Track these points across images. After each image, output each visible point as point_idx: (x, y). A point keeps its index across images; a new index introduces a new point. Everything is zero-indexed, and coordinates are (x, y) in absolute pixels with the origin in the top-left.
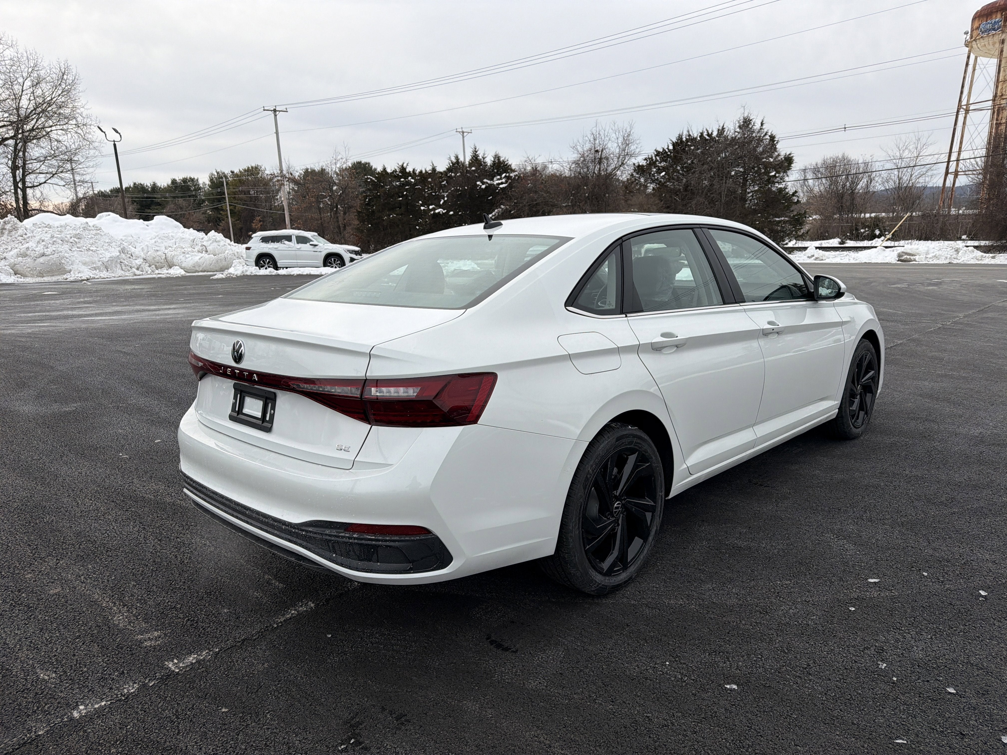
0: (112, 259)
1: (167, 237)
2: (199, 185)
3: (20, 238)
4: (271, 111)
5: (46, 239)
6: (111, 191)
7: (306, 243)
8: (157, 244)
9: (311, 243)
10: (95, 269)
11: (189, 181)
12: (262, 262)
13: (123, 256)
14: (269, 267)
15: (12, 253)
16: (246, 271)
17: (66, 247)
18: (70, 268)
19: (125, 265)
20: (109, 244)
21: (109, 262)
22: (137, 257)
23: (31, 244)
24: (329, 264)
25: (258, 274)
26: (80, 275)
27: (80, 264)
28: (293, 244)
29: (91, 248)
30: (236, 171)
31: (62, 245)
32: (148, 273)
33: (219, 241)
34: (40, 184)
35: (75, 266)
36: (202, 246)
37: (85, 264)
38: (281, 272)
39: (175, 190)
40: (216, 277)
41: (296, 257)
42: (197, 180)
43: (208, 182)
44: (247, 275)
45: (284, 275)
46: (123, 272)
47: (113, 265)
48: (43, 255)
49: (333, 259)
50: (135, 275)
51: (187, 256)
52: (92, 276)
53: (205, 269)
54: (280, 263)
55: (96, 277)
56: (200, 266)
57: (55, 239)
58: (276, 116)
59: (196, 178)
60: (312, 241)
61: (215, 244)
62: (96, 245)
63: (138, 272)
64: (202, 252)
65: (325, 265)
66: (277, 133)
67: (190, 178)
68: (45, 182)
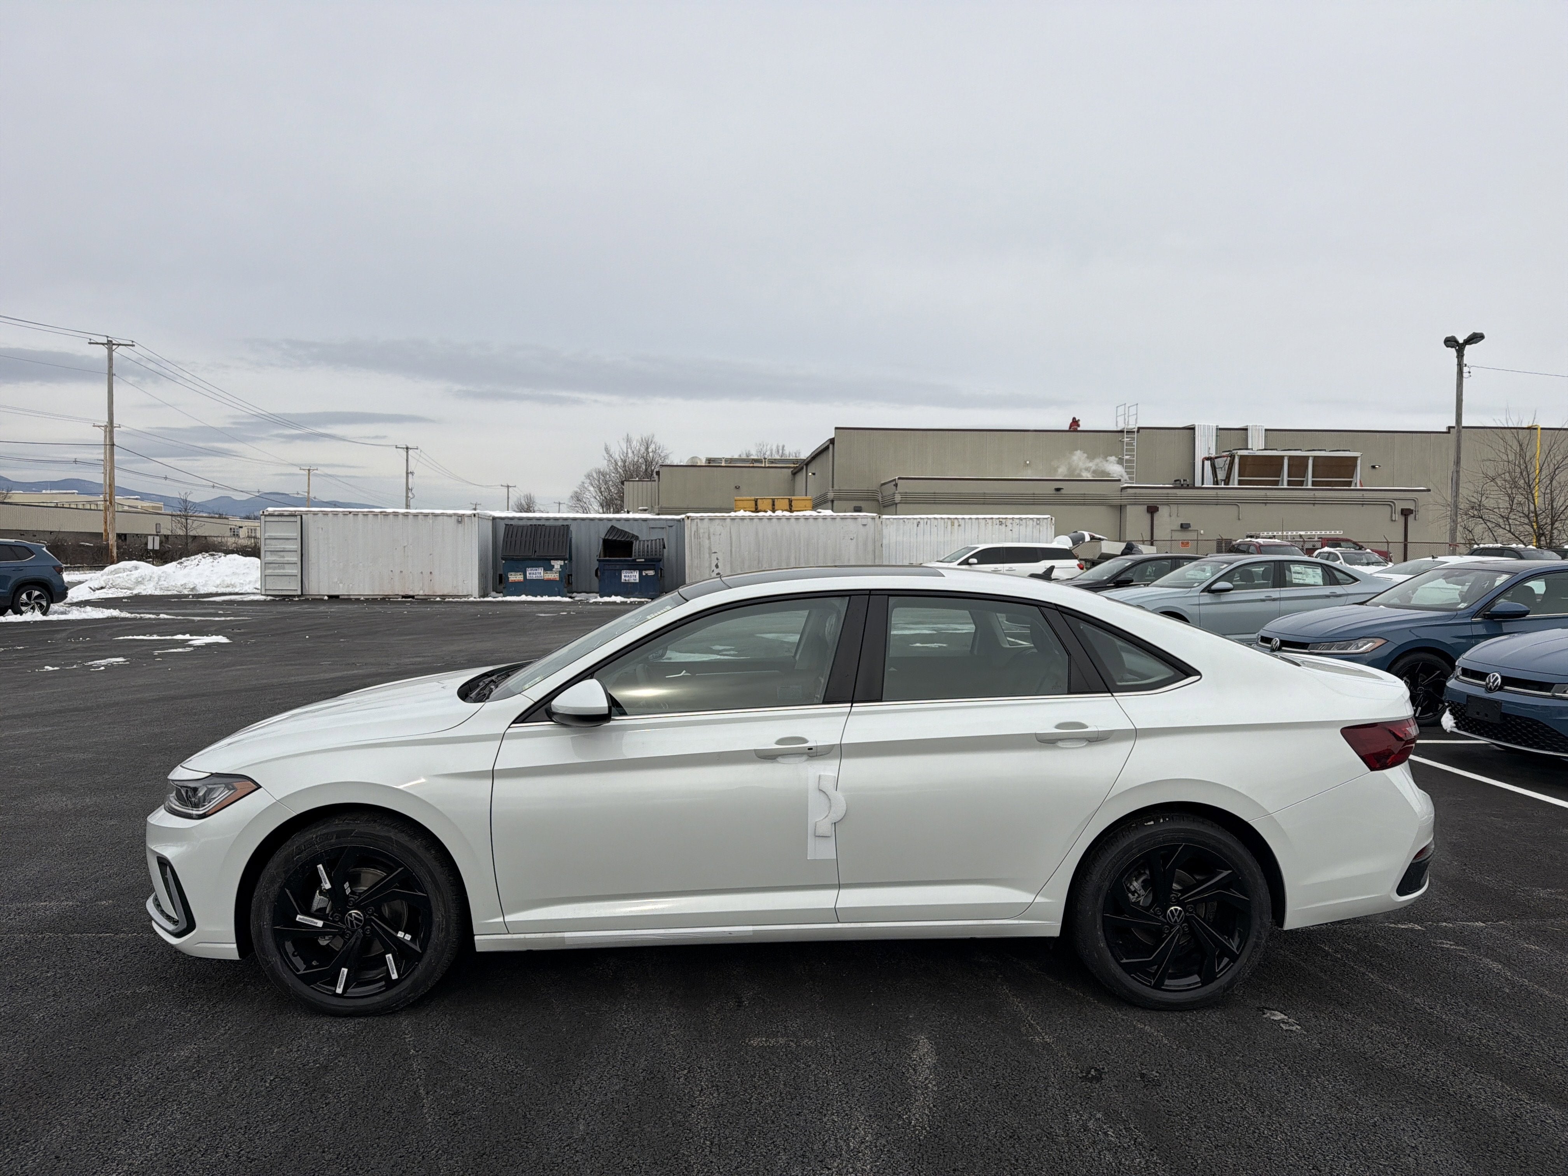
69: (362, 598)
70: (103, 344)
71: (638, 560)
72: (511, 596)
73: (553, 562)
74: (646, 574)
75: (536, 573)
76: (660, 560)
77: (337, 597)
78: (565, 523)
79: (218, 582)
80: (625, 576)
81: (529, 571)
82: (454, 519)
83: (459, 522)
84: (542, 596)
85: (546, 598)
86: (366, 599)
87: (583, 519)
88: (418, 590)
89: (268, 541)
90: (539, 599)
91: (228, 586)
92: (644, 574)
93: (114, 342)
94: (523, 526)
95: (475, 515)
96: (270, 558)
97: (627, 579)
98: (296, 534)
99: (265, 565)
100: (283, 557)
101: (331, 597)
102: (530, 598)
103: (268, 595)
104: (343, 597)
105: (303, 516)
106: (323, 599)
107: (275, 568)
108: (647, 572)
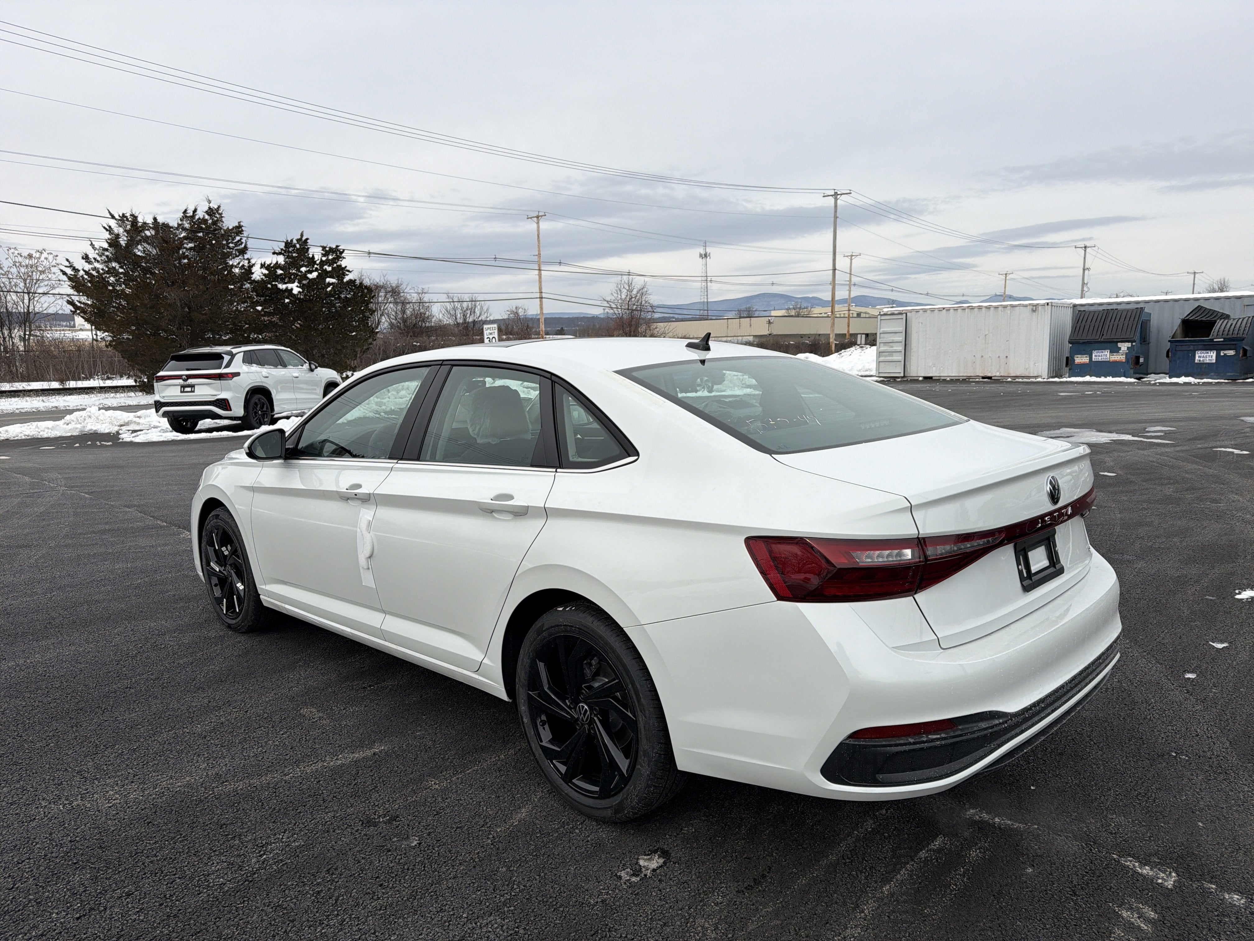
69: (948, 379)
70: (832, 196)
71: (1215, 340)
72: (1076, 377)
73: (1120, 345)
74: (1225, 354)
75: (1102, 355)
76: (1243, 339)
77: (930, 378)
78: (1139, 306)
79: (860, 367)
80: (1199, 357)
81: (1095, 353)
82: (1030, 308)
83: (1034, 311)
84: (1106, 377)
85: (1110, 379)
86: (951, 380)
87: (1166, 301)
88: (994, 372)
89: (882, 335)
90: (1103, 379)
91: (867, 371)
92: (1222, 354)
93: (839, 193)
94: (1095, 312)
95: (1048, 304)
96: (883, 348)
97: (1201, 359)
98: (902, 329)
99: (880, 354)
100: (892, 347)
101: (926, 378)
102: (1094, 379)
103: (880, 377)
104: (935, 378)
105: (908, 313)
106: (918, 380)
107: (886, 356)
108: (1226, 352)
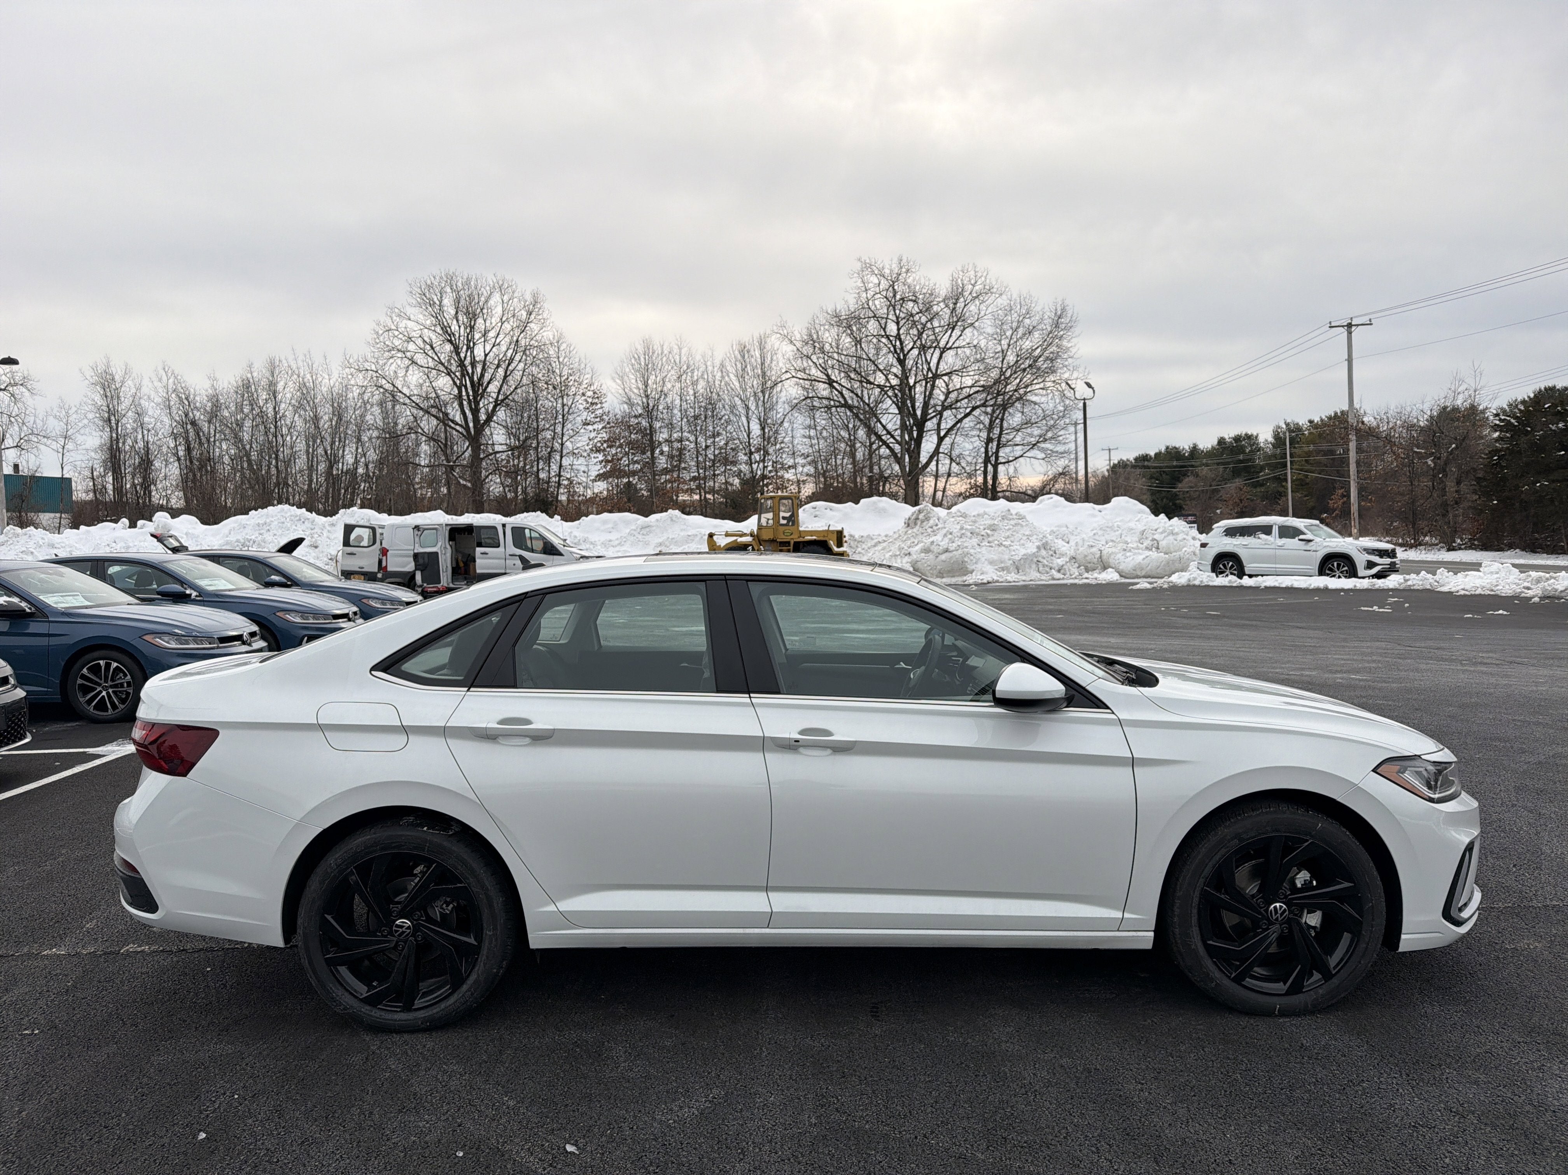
0: (1026, 558)
1: (1111, 528)
2: (1258, 444)
3: (929, 530)
4: (1343, 326)
5: (955, 531)
6: (1136, 459)
7: (1294, 538)
8: (1096, 537)
9: (1301, 537)
10: (1003, 569)
11: (1244, 439)
12: (1221, 566)
13: (1043, 552)
14: (1232, 574)
15: (917, 548)
16: (1195, 579)
17: (975, 541)
18: (973, 567)
19: (1044, 566)
20: (1029, 537)
21: (1022, 562)
22: (1062, 555)
23: (938, 538)
24: (1327, 572)
25: (1211, 584)
26: (981, 577)
27: (986, 562)
28: (1274, 539)
29: (1004, 543)
30: (1317, 419)
31: (971, 538)
32: (1074, 576)
33: (1177, 534)
34: (1016, 458)
35: (979, 566)
36: (1153, 540)
37: (991, 563)
38: (1246, 581)
39: (1222, 454)
40: (1138, 587)
41: (1274, 559)
42: (1256, 437)
43: (1271, 439)
44: (1194, 586)
45: (1250, 587)
46: (1038, 575)
47: (1027, 566)
48: (947, 551)
49: (1335, 564)
50: (1054, 579)
51: (1128, 554)
52: (996, 578)
53: (1150, 573)
54: (1249, 567)
55: (1001, 580)
56: (1142, 569)
57: (963, 531)
58: (1350, 333)
59: (1255, 434)
60: (1304, 534)
61: (1171, 537)
62: (1012, 539)
63: (1059, 576)
64: (1151, 550)
65: (1321, 573)
66: (1350, 360)
67: (1246, 435)
68: (1022, 456)
